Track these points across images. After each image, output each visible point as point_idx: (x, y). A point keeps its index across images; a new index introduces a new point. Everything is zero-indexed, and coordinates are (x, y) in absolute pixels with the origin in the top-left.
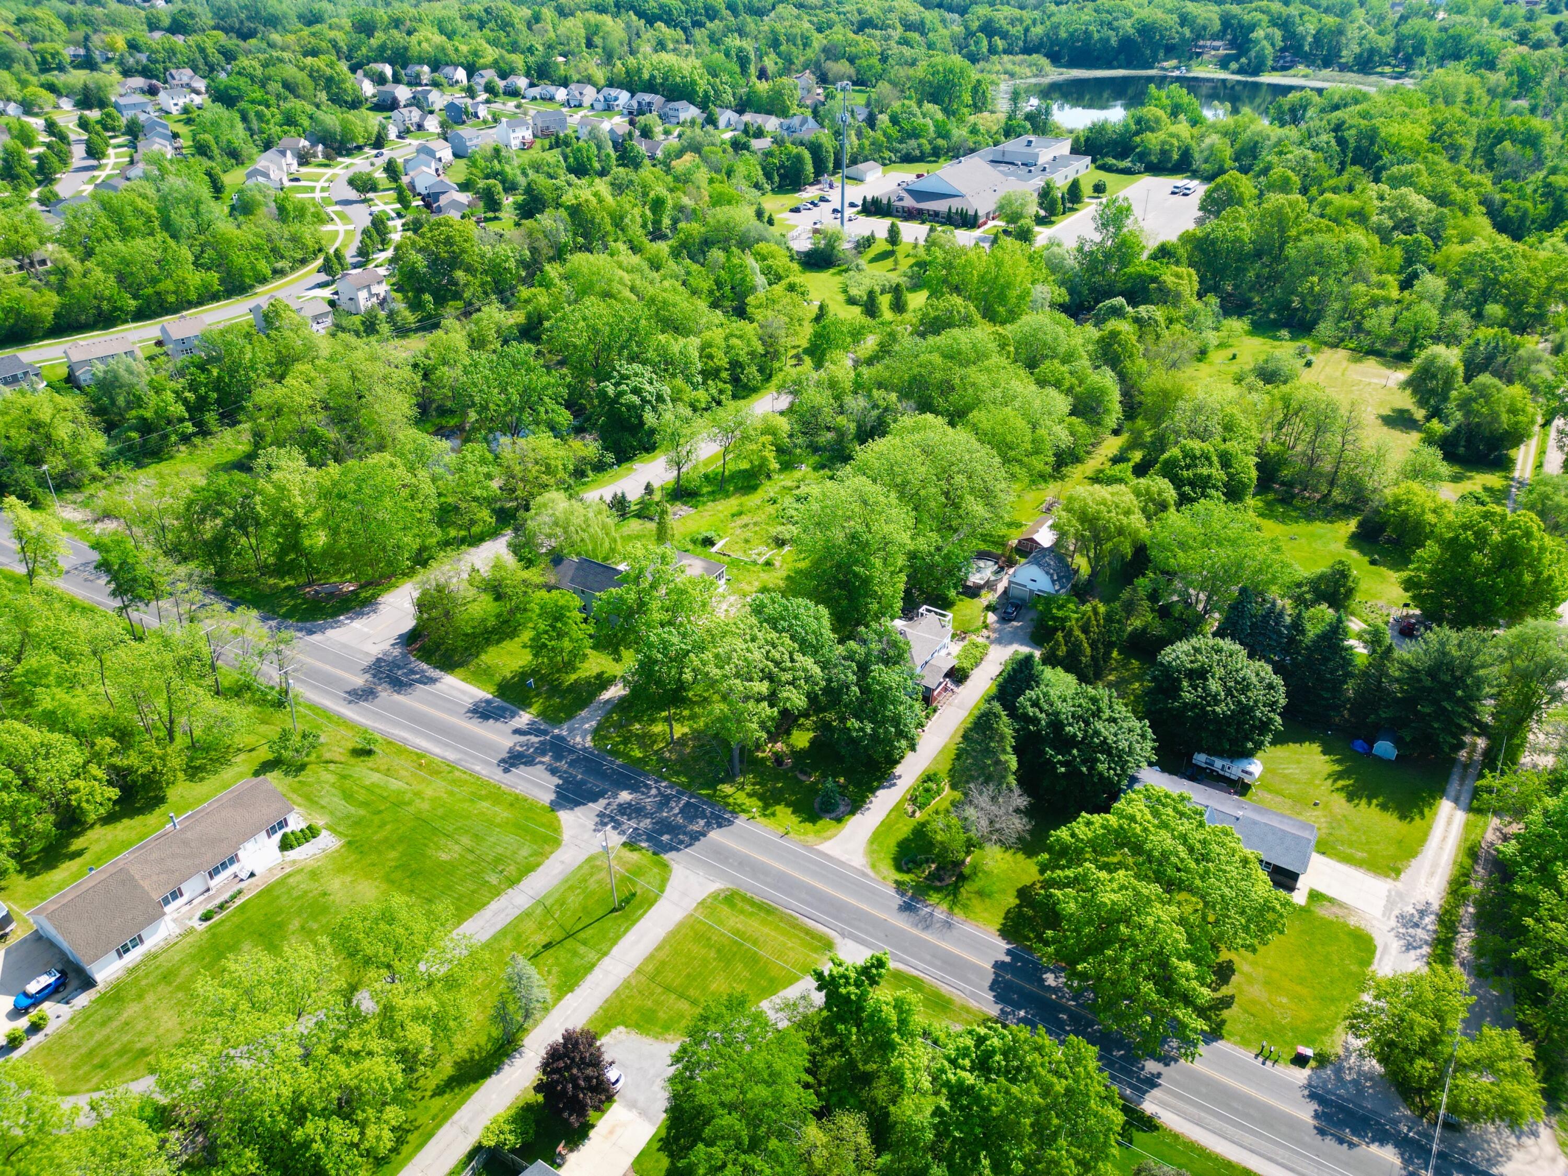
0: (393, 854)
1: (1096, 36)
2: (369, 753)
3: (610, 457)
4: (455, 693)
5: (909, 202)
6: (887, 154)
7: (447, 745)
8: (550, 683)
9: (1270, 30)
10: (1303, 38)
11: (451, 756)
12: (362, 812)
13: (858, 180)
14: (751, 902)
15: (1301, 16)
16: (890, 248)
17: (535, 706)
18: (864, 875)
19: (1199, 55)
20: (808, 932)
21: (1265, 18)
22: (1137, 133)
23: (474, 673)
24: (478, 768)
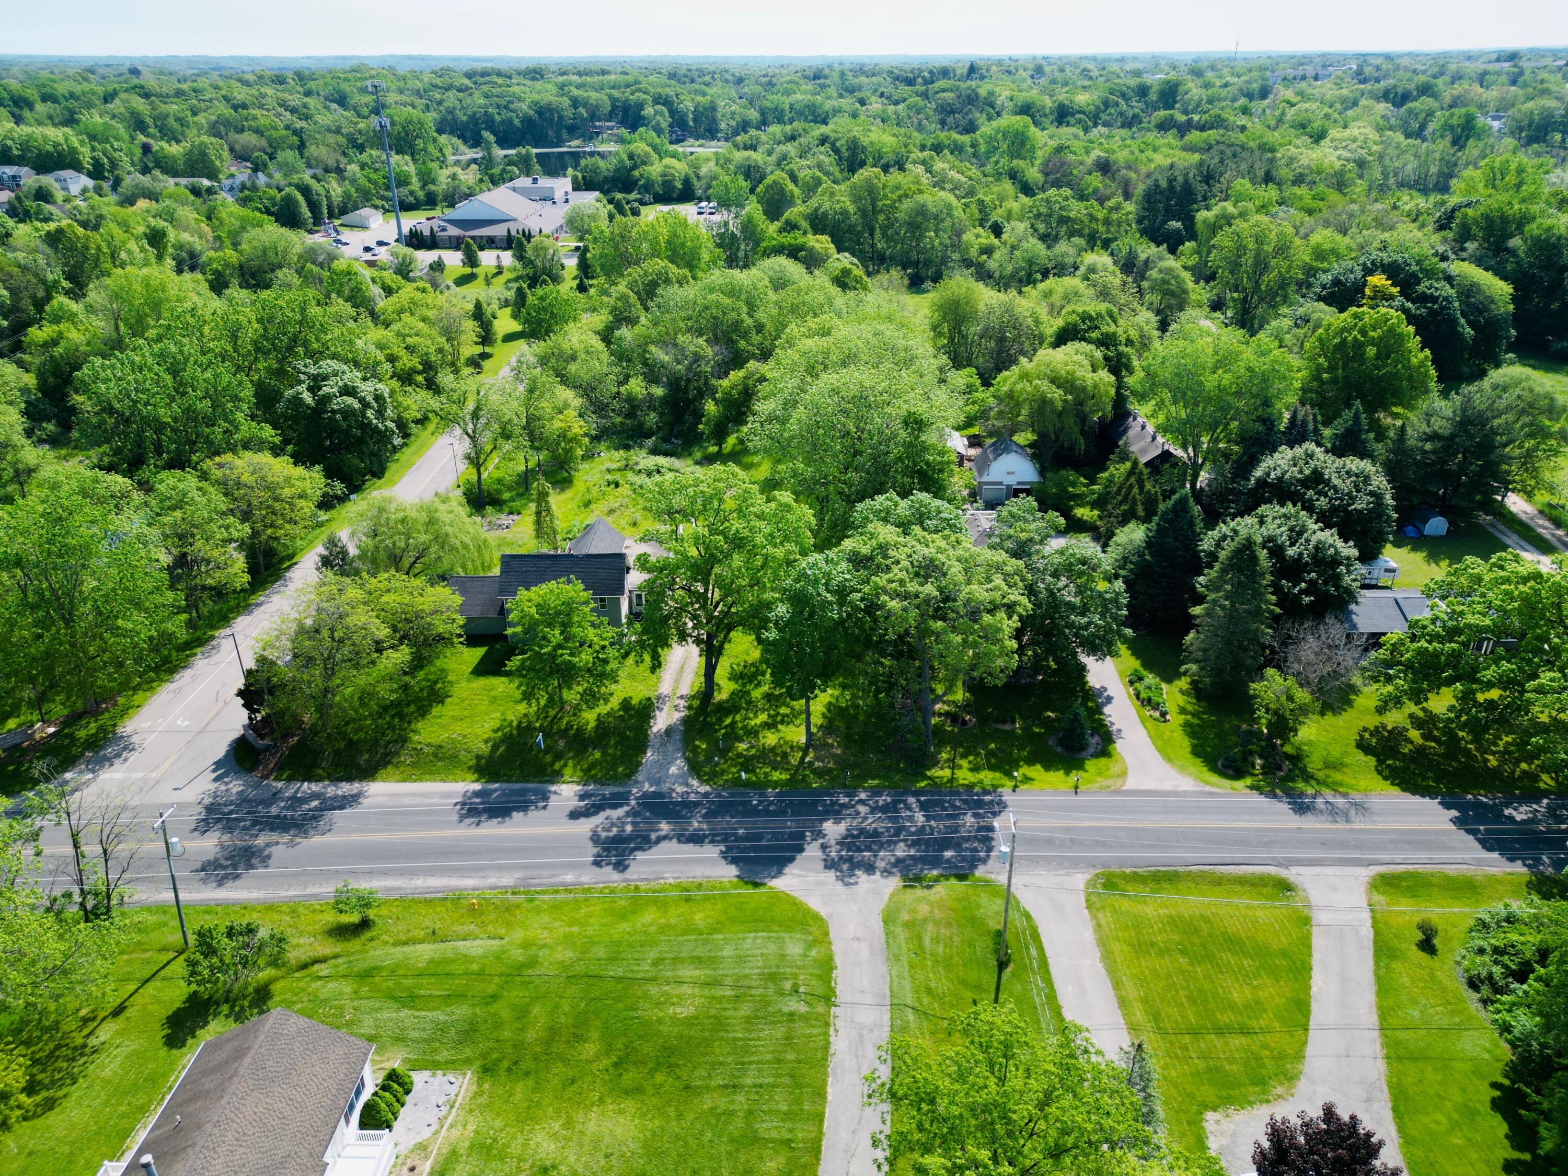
0: (590, 1049)
1: (497, 118)
2: (365, 924)
3: (339, 487)
4: (407, 801)
5: (453, 231)
6: (379, 202)
7: (479, 869)
8: (564, 733)
9: (658, 107)
10: (686, 114)
11: (507, 880)
12: (462, 1011)
13: (362, 226)
14: (1136, 878)
15: (677, 95)
16: (468, 270)
17: (568, 771)
18: (1211, 794)
19: (598, 134)
20: (1242, 881)
21: (649, 99)
22: (635, 167)
23: (414, 765)
24: (569, 878)
